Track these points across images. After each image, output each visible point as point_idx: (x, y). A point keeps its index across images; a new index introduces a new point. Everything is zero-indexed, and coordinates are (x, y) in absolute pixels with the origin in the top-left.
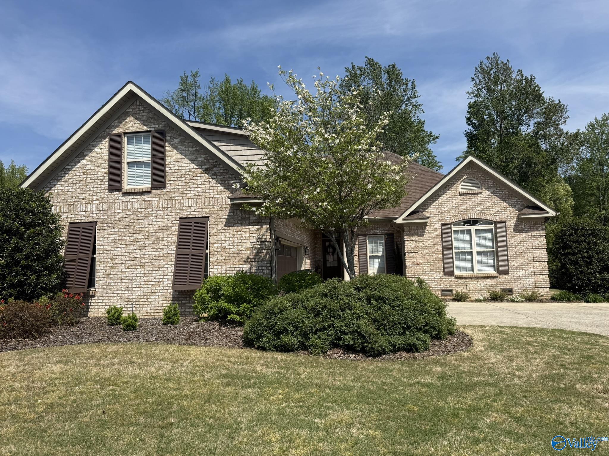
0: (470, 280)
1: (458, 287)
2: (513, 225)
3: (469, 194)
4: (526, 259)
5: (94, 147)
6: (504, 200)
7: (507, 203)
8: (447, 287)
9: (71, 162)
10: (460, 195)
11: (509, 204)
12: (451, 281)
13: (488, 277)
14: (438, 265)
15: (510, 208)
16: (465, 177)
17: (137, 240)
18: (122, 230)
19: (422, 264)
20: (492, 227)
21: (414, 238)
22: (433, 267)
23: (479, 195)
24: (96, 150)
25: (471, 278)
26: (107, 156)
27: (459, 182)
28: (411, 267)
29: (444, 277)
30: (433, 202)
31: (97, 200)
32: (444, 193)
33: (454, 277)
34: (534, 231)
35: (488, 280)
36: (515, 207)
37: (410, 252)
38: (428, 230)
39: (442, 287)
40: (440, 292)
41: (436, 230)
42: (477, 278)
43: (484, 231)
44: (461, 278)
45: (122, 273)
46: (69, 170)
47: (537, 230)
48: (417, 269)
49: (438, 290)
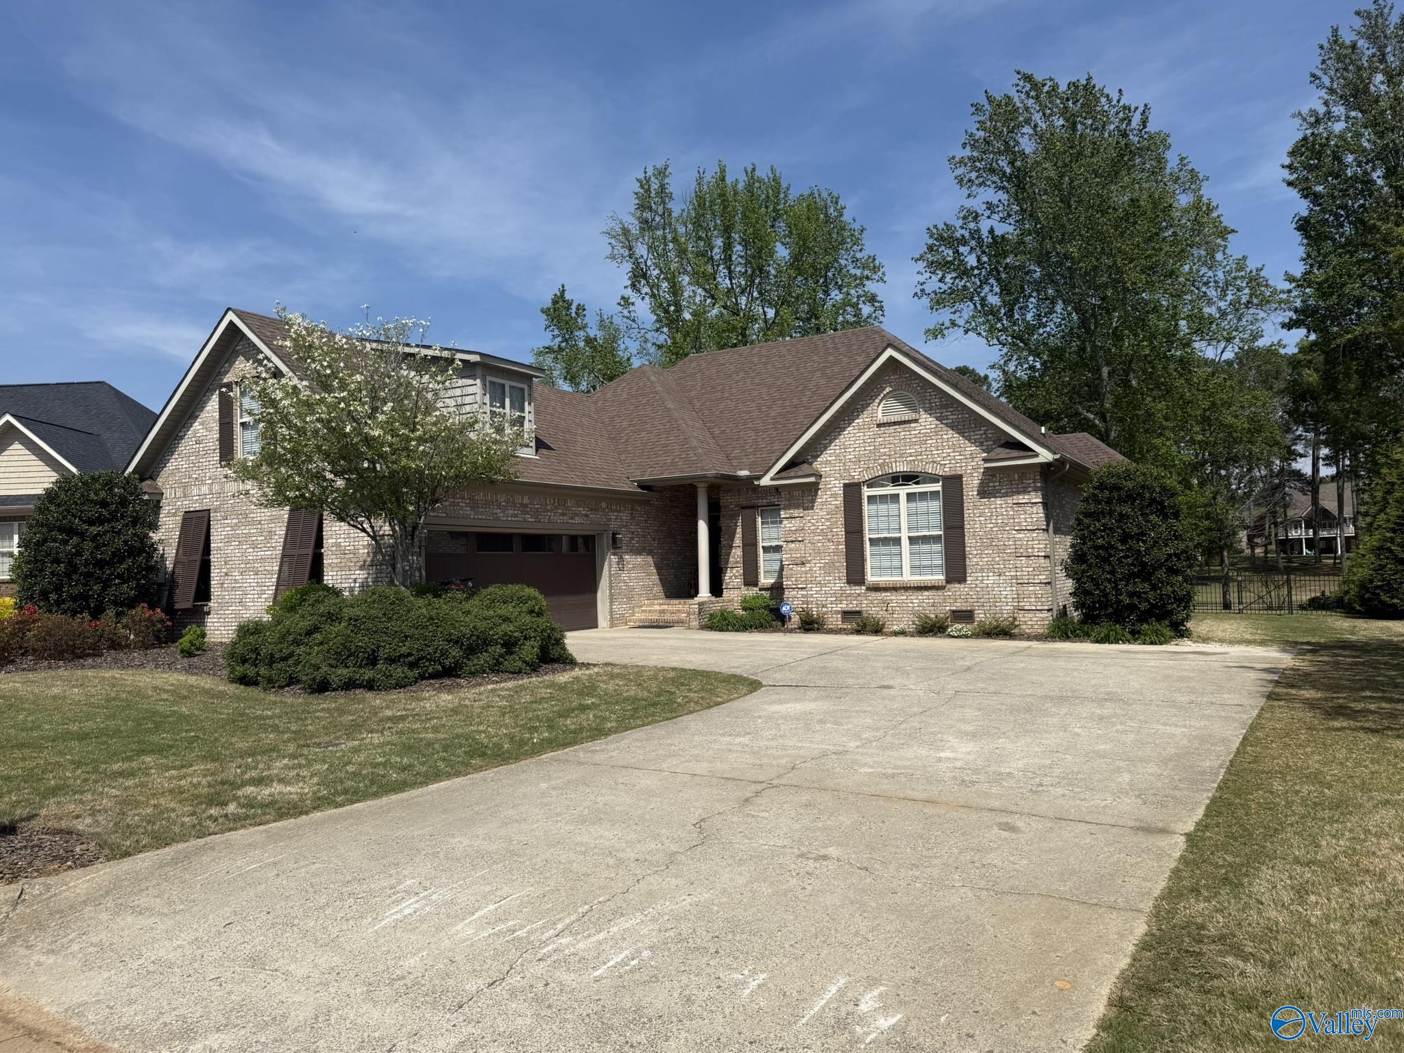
0: (894, 593)
1: (871, 606)
2: (976, 482)
3: (895, 423)
4: (1001, 550)
5: (205, 403)
6: (961, 433)
7: (965, 438)
8: (853, 606)
9: (183, 427)
10: (879, 426)
11: (969, 440)
12: (859, 595)
13: (926, 588)
14: (837, 565)
15: (971, 448)
16: (888, 390)
17: (249, 535)
18: (234, 521)
19: (809, 562)
20: (937, 487)
21: (796, 513)
22: (829, 568)
23: (912, 425)
24: (207, 408)
25: (894, 589)
26: (217, 415)
27: (877, 401)
28: (791, 569)
29: (848, 588)
30: (831, 442)
31: (210, 479)
32: (850, 424)
33: (864, 588)
34: (1018, 493)
35: (926, 593)
36: (981, 444)
37: (789, 539)
38: (822, 497)
39: (843, 606)
40: (839, 616)
41: (834, 496)
42: (906, 588)
43: (923, 496)
44: (876, 588)
45: (236, 581)
46: (182, 438)
47: (1025, 491)
48: (801, 572)
49: (836, 612)
